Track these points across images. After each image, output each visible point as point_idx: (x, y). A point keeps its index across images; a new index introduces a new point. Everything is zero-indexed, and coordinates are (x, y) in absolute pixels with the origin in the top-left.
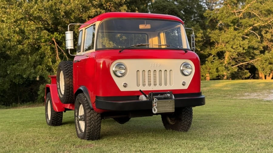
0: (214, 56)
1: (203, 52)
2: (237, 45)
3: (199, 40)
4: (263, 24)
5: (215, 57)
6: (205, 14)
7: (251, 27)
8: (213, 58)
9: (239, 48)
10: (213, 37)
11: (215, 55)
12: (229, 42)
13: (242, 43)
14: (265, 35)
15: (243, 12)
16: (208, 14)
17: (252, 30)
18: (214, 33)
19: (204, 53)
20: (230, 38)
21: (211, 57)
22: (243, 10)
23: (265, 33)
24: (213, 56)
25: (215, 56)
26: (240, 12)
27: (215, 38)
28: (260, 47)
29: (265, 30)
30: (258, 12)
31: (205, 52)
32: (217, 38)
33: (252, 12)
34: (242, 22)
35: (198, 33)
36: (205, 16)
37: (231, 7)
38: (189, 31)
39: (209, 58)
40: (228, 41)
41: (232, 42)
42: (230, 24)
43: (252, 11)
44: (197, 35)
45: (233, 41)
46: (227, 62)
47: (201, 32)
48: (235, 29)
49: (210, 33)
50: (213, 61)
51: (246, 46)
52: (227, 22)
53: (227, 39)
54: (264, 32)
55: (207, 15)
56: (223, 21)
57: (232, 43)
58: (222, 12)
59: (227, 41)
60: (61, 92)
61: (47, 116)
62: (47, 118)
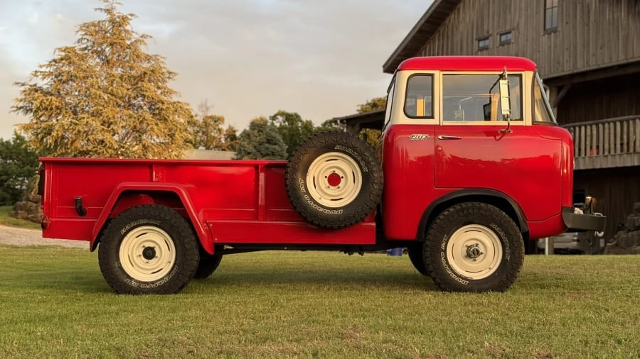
60: (315, 202)
61: (120, 272)
62: (125, 277)
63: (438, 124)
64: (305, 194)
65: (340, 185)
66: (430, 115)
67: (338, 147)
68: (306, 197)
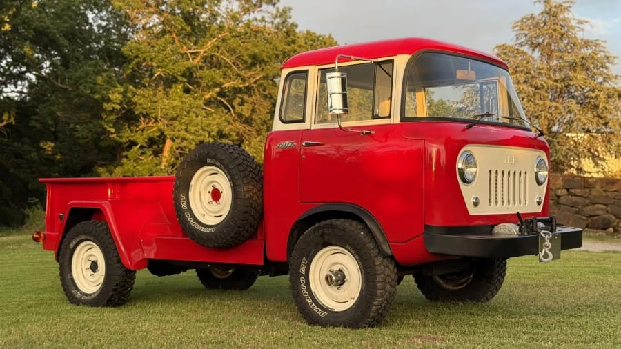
0: (142, 147)
1: (117, 136)
2: (198, 125)
3: (114, 108)
4: (241, 84)
5: (145, 149)
6: (126, 49)
7: (217, 90)
8: (141, 151)
9: (201, 132)
10: (141, 104)
11: (145, 145)
12: (179, 119)
13: (206, 121)
14: (240, 107)
15: (202, 54)
16: (131, 51)
17: (219, 94)
18: (144, 96)
19: (118, 138)
20: (181, 110)
21: (135, 148)
22: (202, 51)
23: (240, 105)
24: (138, 146)
25: (145, 147)
26: (197, 53)
27: (145, 106)
28: (231, 133)
29: (240, 97)
30: (233, 58)
31: (121, 137)
32: (150, 108)
33: (222, 57)
34: (204, 76)
35: (113, 93)
36: (125, 53)
37: (179, 41)
38: (92, 85)
39: (132, 150)
40: (177, 116)
41: (186, 118)
42: (179, 78)
43: (222, 54)
44: (110, 96)
45: (186, 116)
46: (167, 161)
47: (119, 89)
48: (187, 91)
49: (134, 94)
50: (141, 157)
51: (212, 128)
52: (174, 73)
53: (174, 110)
54: (237, 102)
55: (130, 53)
56: (163, 69)
57: (186, 120)
58: (164, 50)
59: (175, 115)
60: (196, 220)
61: (71, 284)
62: (74, 287)
63: (309, 128)
64: (186, 210)
65: (220, 201)
66: (302, 118)
67: (209, 161)
68: (187, 214)
